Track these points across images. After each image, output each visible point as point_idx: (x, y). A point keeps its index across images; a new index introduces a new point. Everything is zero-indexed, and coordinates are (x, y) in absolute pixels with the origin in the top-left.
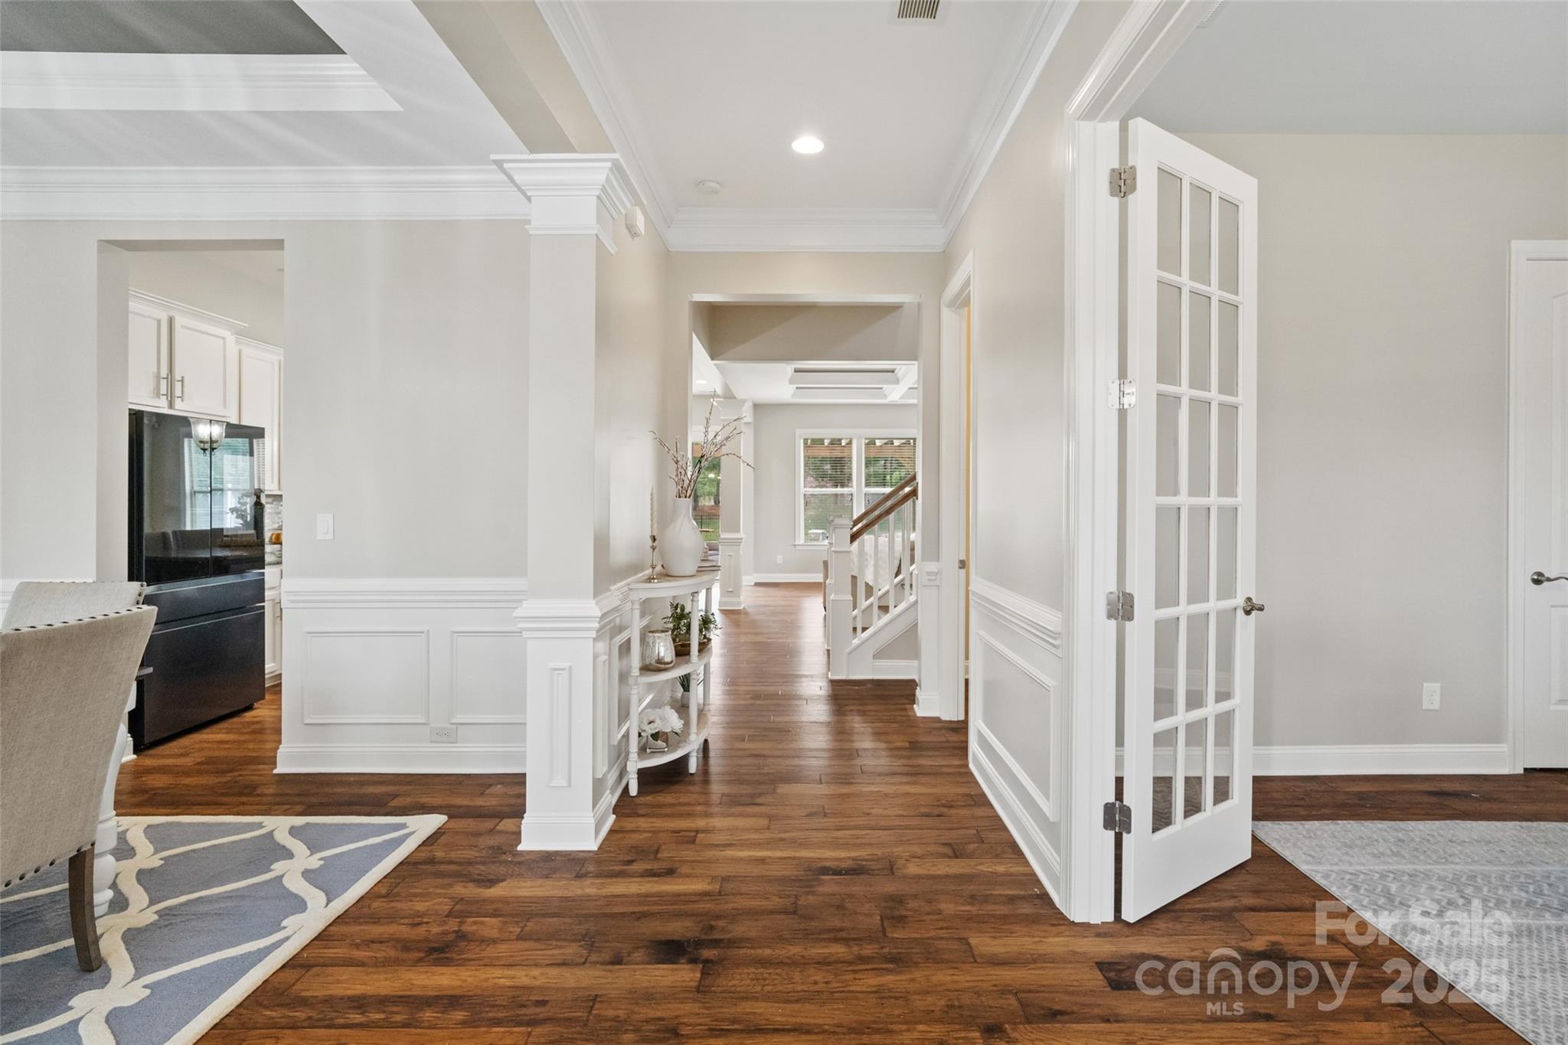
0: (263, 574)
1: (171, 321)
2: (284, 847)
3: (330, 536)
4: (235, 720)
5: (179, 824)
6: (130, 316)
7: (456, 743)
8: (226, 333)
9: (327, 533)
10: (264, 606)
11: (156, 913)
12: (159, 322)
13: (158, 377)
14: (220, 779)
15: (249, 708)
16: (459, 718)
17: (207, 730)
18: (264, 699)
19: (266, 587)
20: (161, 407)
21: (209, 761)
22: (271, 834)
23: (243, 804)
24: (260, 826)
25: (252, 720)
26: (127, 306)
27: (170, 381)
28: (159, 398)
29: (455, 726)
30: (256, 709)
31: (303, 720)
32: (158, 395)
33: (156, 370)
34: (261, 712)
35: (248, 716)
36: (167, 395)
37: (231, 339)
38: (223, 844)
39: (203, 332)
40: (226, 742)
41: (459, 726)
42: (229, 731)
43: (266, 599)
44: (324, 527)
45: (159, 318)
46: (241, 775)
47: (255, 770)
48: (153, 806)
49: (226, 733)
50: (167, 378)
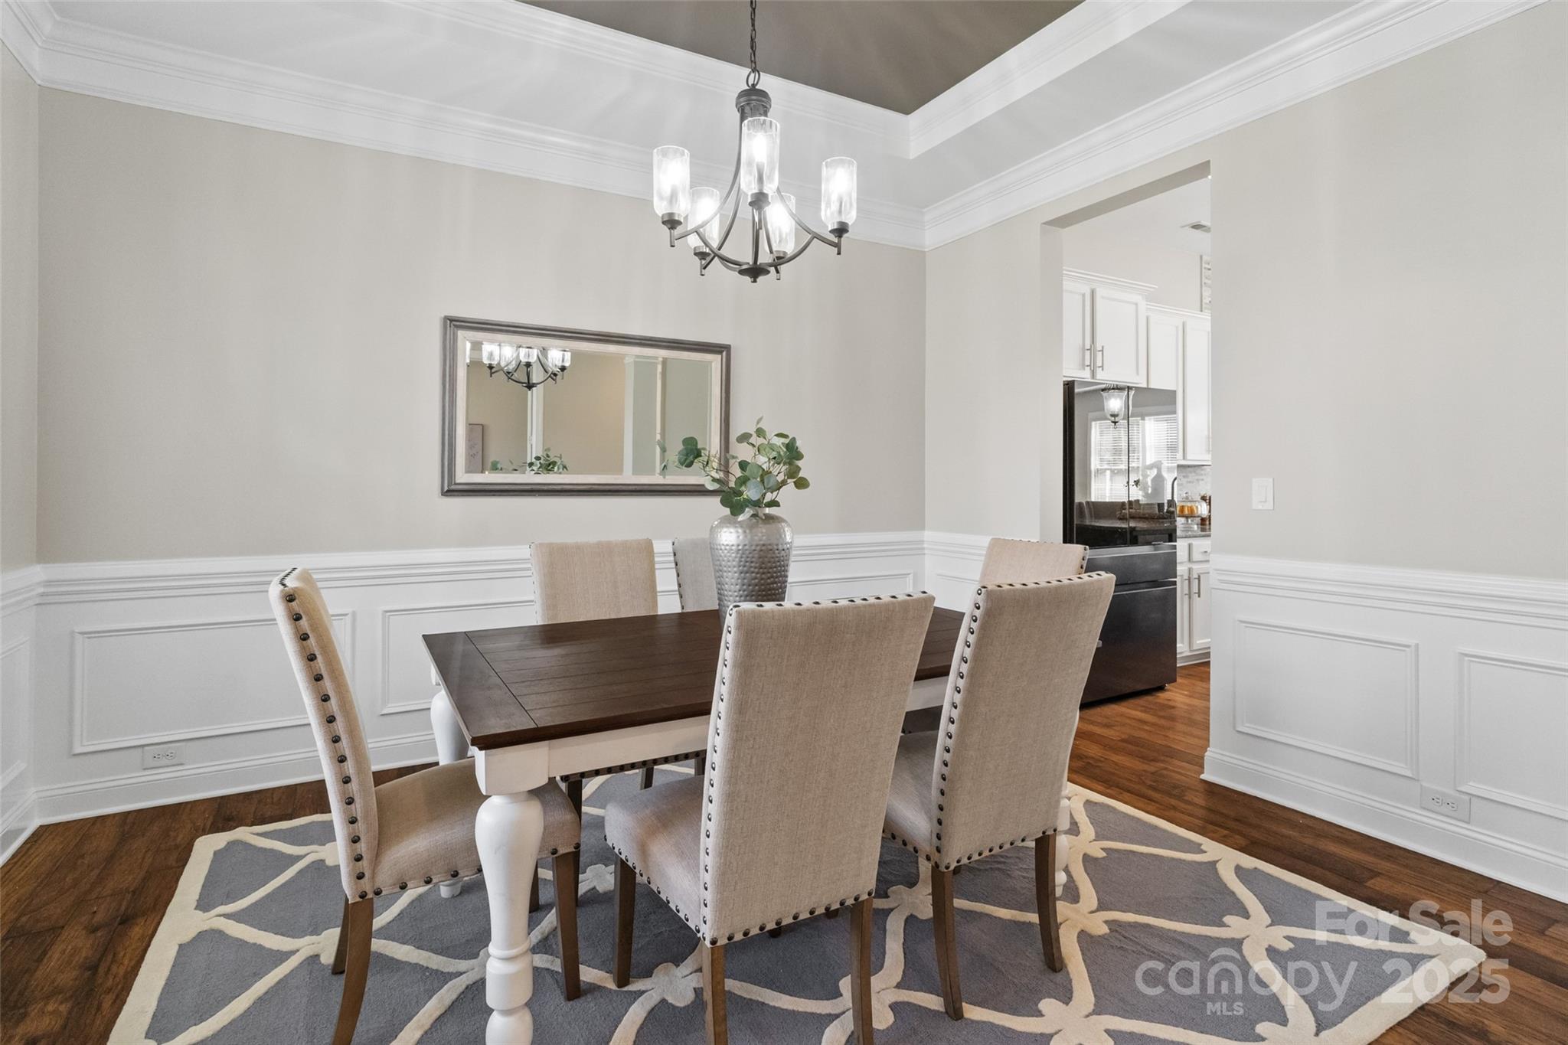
0: (1175, 547)
1: (1093, 292)
2: (1233, 893)
3: (1269, 505)
4: (1149, 698)
5: (1113, 810)
6: (1065, 294)
7: (1468, 823)
8: (1137, 298)
9: (1265, 501)
10: (1175, 582)
11: (1106, 922)
12: (1084, 295)
13: (1083, 349)
14: (1146, 767)
15: (1161, 688)
16: (1473, 787)
17: (1125, 704)
18: (1176, 681)
19: (1178, 561)
20: (1085, 375)
21: (1131, 741)
22: (1213, 864)
23: (1174, 808)
24: (1197, 849)
25: (1166, 702)
26: (1062, 284)
27: (1092, 351)
28: (1084, 369)
29: (1467, 798)
30: (1168, 690)
31: (1234, 727)
32: (1083, 366)
33: (1081, 343)
34: (1176, 695)
35: (1162, 695)
36: (1090, 366)
37: (1143, 305)
38: (1162, 857)
39: (1120, 301)
40: (1145, 722)
41: (1473, 799)
42: (1146, 710)
43: (1178, 573)
44: (1261, 493)
45: (1083, 292)
46: (1166, 769)
47: (1180, 767)
48: (1089, 777)
49: (1141, 711)
50: (1090, 349)
